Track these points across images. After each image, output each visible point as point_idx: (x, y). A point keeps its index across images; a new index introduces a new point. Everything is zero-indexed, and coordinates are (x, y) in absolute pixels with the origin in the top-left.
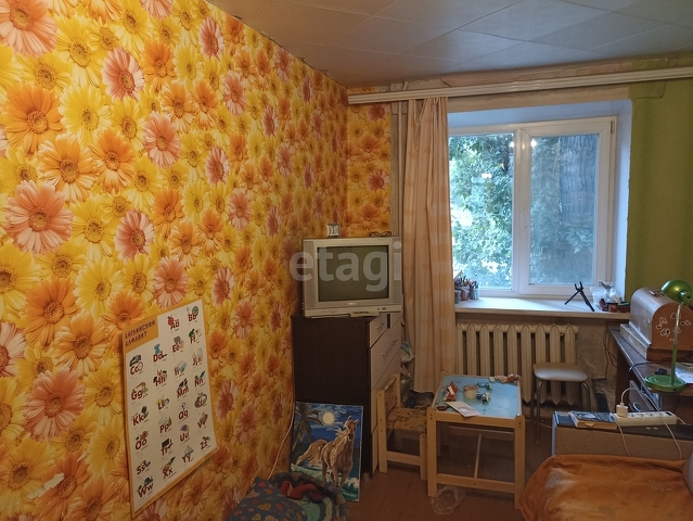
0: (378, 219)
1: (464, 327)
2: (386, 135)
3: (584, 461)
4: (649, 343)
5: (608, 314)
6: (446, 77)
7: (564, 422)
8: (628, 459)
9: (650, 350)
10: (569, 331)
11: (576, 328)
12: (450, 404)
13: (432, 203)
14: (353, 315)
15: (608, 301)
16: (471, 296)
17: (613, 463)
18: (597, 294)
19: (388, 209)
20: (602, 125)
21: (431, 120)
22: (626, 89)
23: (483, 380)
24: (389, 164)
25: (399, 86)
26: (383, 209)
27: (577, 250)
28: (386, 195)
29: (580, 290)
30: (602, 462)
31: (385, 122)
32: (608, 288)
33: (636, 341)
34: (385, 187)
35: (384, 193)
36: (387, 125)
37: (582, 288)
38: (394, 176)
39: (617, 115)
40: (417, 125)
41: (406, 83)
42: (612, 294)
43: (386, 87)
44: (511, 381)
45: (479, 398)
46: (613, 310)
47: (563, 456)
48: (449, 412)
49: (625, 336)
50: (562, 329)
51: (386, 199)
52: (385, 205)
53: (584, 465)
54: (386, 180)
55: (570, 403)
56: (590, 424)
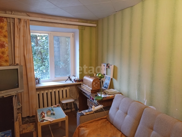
0: (3, 59)
1: (38, 93)
2: (5, 29)
3: (87, 123)
4: (91, 89)
5: (76, 83)
6: (28, 13)
7: (81, 115)
8: (97, 119)
9: (92, 90)
10: (68, 89)
11: (69, 88)
12: (44, 118)
13: (26, 54)
14: (5, 96)
15: (76, 79)
16: (39, 83)
17: (93, 121)
18: (73, 78)
19: (8, 56)
20: (71, 35)
21: (24, 26)
22: (77, 26)
23: (50, 108)
24: (7, 40)
25: (10, 12)
26: (5, 56)
27: (61, 67)
28: (7, 50)
29: (69, 77)
30: (91, 122)
31: (4, 24)
32: (75, 76)
33: (87, 89)
34: (6, 48)
35: (5, 50)
36: (5, 25)
37: (70, 77)
38: (10, 44)
39: (74, 33)
40: (19, 27)
41: (13, 12)
42: (76, 78)
43: (4, 12)
44: (58, 106)
45: (52, 114)
46: (77, 82)
47: (82, 124)
48: (45, 121)
49: (83, 88)
50: (66, 88)
51: (7, 52)
52: (6, 54)
53: (88, 125)
54: (6, 45)
55: (69, 108)
56: (88, 113)
